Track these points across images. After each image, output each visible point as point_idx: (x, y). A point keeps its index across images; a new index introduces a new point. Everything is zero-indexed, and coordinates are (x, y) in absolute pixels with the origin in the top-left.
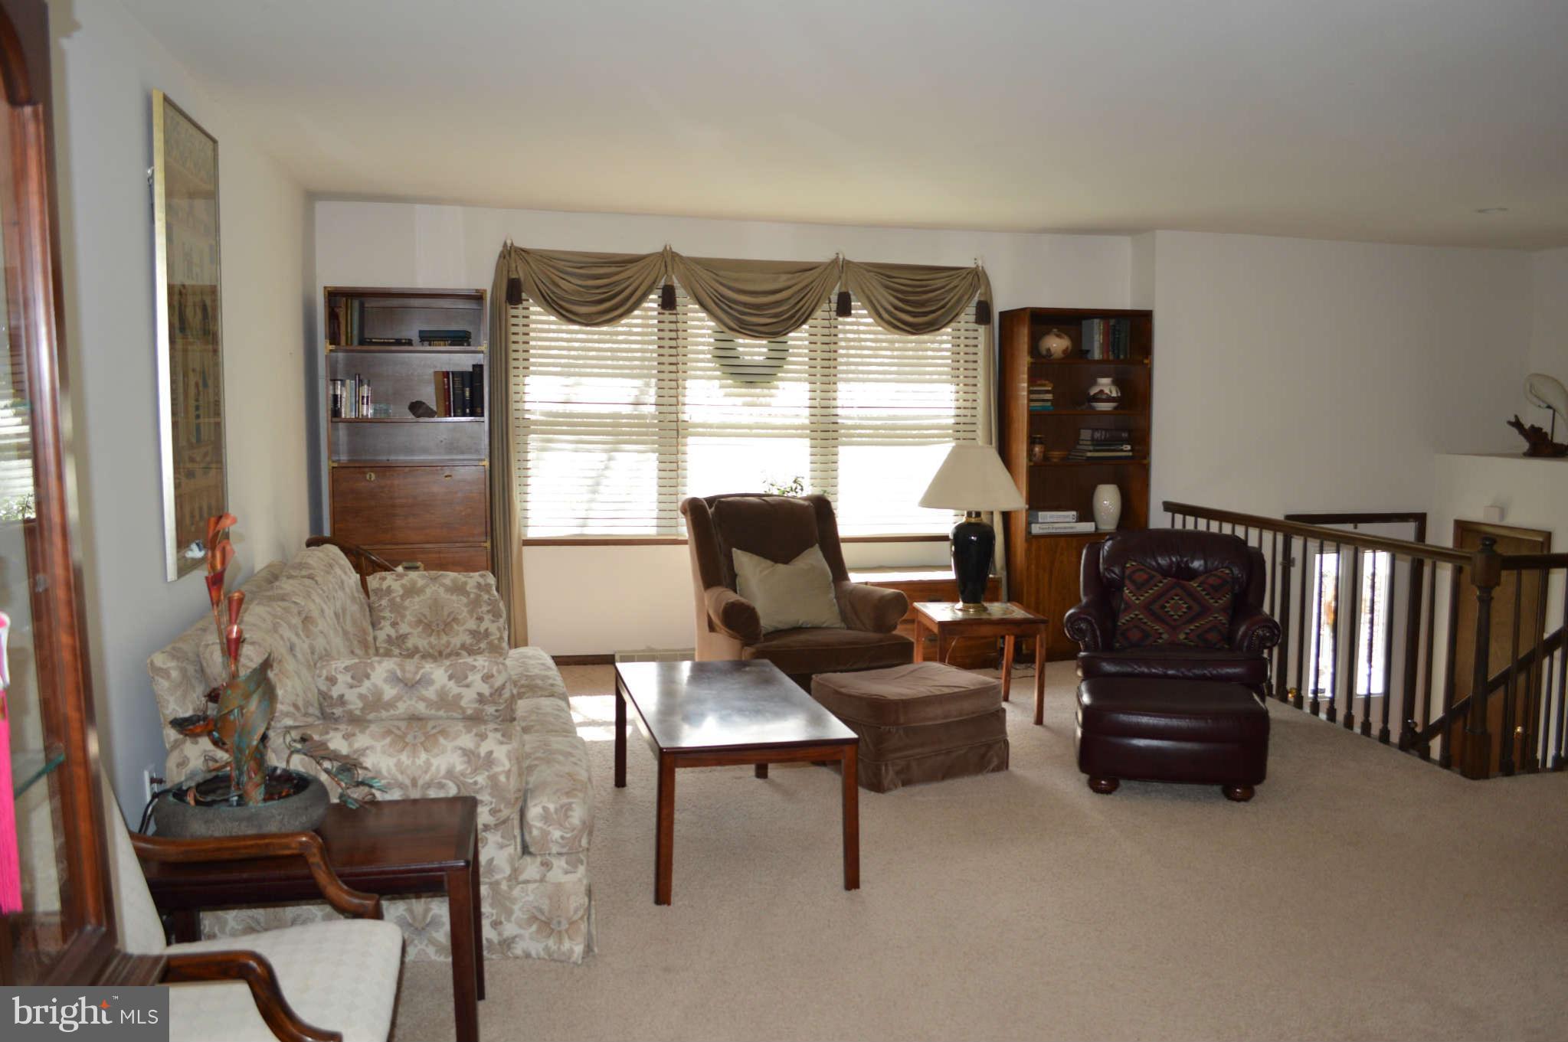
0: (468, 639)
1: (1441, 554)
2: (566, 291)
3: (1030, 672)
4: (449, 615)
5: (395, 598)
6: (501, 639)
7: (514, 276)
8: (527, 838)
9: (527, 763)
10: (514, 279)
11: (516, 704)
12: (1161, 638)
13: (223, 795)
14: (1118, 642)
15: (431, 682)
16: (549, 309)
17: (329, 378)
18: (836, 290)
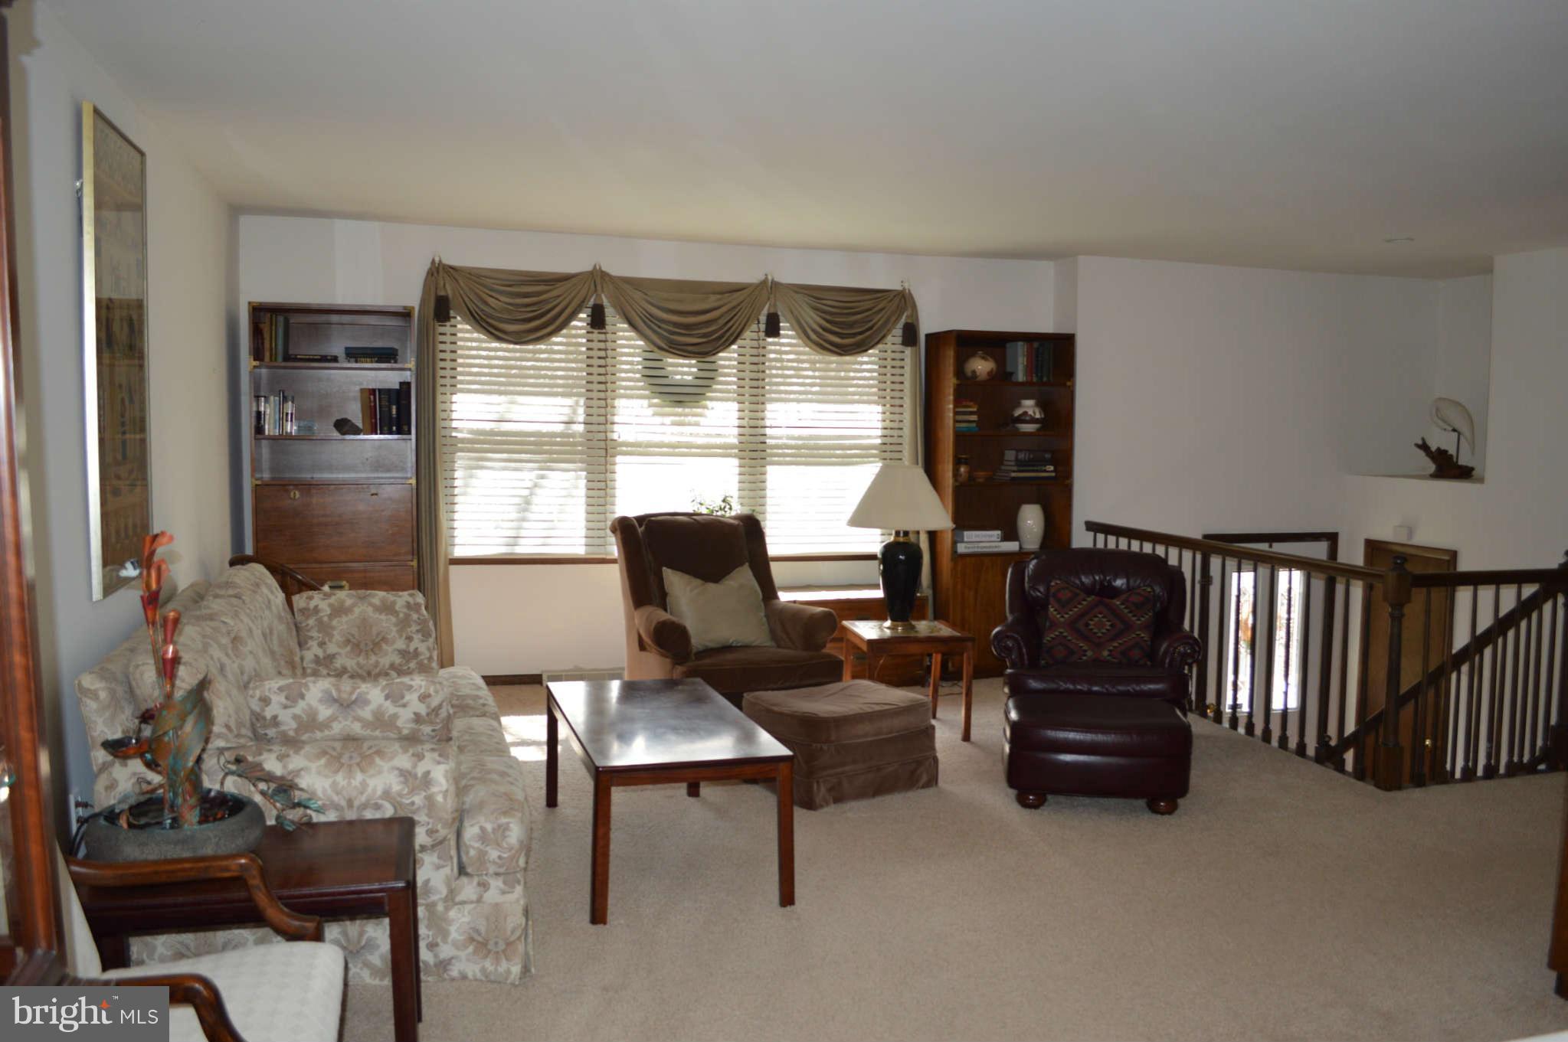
0: (398, 660)
1: (1351, 572)
2: (493, 309)
3: (956, 689)
4: (378, 634)
5: (322, 617)
6: (430, 658)
7: (442, 293)
8: (464, 858)
9: (463, 783)
10: (442, 297)
11: (452, 722)
12: (1085, 655)
13: (156, 818)
14: (1043, 659)
15: (367, 702)
16: (478, 327)
17: (253, 394)
18: (765, 311)
